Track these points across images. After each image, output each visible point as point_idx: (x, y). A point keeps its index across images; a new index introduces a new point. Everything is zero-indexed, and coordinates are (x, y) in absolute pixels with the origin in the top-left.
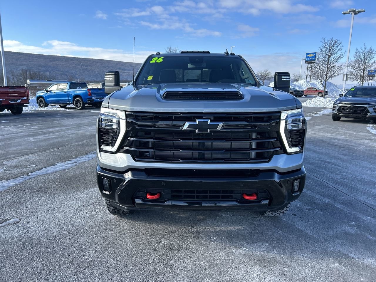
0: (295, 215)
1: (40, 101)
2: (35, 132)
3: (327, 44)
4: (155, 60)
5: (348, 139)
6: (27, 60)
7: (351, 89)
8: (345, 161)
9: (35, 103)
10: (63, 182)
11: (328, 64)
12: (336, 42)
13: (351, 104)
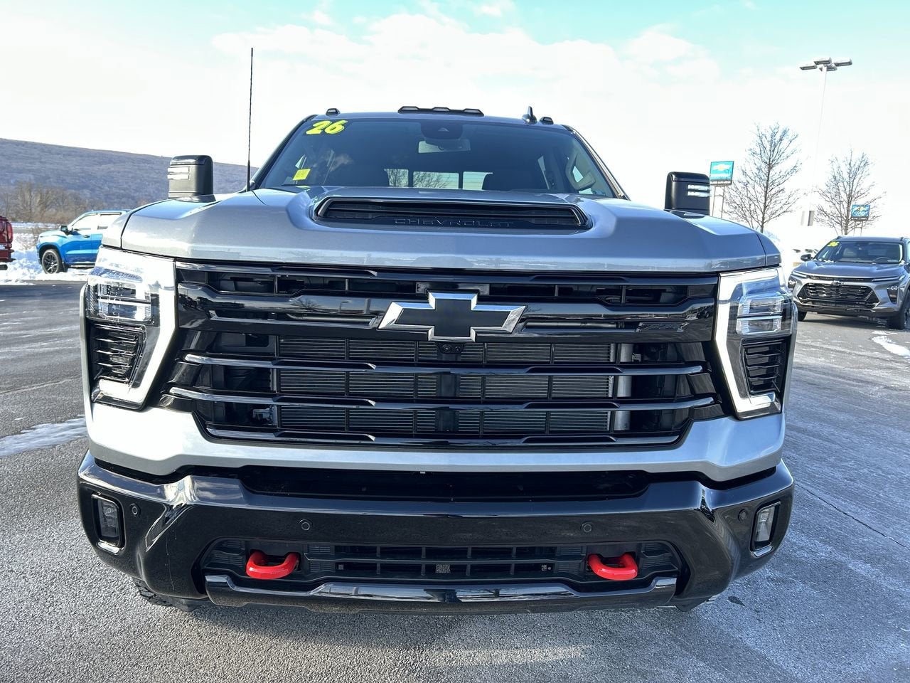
0: (738, 602)
1: (48, 257)
2: (7, 336)
3: (764, 138)
4: (322, 127)
5: (836, 366)
6: (34, 159)
7: (829, 243)
8: (845, 426)
9: (35, 262)
10: (32, 487)
11: (767, 184)
12: (785, 132)
13: (833, 279)
